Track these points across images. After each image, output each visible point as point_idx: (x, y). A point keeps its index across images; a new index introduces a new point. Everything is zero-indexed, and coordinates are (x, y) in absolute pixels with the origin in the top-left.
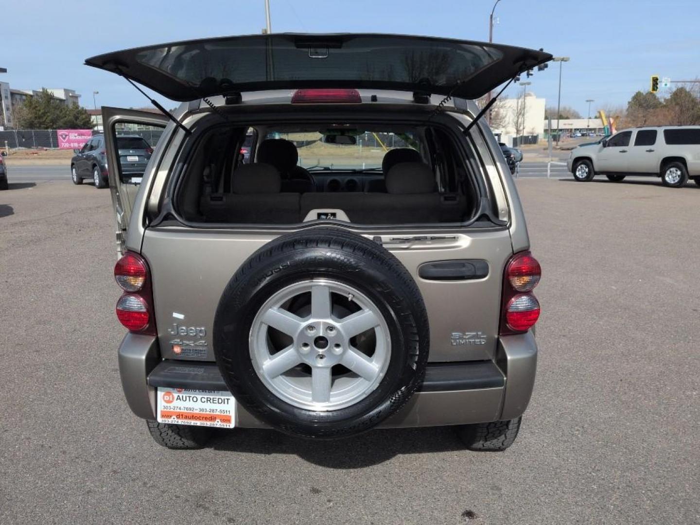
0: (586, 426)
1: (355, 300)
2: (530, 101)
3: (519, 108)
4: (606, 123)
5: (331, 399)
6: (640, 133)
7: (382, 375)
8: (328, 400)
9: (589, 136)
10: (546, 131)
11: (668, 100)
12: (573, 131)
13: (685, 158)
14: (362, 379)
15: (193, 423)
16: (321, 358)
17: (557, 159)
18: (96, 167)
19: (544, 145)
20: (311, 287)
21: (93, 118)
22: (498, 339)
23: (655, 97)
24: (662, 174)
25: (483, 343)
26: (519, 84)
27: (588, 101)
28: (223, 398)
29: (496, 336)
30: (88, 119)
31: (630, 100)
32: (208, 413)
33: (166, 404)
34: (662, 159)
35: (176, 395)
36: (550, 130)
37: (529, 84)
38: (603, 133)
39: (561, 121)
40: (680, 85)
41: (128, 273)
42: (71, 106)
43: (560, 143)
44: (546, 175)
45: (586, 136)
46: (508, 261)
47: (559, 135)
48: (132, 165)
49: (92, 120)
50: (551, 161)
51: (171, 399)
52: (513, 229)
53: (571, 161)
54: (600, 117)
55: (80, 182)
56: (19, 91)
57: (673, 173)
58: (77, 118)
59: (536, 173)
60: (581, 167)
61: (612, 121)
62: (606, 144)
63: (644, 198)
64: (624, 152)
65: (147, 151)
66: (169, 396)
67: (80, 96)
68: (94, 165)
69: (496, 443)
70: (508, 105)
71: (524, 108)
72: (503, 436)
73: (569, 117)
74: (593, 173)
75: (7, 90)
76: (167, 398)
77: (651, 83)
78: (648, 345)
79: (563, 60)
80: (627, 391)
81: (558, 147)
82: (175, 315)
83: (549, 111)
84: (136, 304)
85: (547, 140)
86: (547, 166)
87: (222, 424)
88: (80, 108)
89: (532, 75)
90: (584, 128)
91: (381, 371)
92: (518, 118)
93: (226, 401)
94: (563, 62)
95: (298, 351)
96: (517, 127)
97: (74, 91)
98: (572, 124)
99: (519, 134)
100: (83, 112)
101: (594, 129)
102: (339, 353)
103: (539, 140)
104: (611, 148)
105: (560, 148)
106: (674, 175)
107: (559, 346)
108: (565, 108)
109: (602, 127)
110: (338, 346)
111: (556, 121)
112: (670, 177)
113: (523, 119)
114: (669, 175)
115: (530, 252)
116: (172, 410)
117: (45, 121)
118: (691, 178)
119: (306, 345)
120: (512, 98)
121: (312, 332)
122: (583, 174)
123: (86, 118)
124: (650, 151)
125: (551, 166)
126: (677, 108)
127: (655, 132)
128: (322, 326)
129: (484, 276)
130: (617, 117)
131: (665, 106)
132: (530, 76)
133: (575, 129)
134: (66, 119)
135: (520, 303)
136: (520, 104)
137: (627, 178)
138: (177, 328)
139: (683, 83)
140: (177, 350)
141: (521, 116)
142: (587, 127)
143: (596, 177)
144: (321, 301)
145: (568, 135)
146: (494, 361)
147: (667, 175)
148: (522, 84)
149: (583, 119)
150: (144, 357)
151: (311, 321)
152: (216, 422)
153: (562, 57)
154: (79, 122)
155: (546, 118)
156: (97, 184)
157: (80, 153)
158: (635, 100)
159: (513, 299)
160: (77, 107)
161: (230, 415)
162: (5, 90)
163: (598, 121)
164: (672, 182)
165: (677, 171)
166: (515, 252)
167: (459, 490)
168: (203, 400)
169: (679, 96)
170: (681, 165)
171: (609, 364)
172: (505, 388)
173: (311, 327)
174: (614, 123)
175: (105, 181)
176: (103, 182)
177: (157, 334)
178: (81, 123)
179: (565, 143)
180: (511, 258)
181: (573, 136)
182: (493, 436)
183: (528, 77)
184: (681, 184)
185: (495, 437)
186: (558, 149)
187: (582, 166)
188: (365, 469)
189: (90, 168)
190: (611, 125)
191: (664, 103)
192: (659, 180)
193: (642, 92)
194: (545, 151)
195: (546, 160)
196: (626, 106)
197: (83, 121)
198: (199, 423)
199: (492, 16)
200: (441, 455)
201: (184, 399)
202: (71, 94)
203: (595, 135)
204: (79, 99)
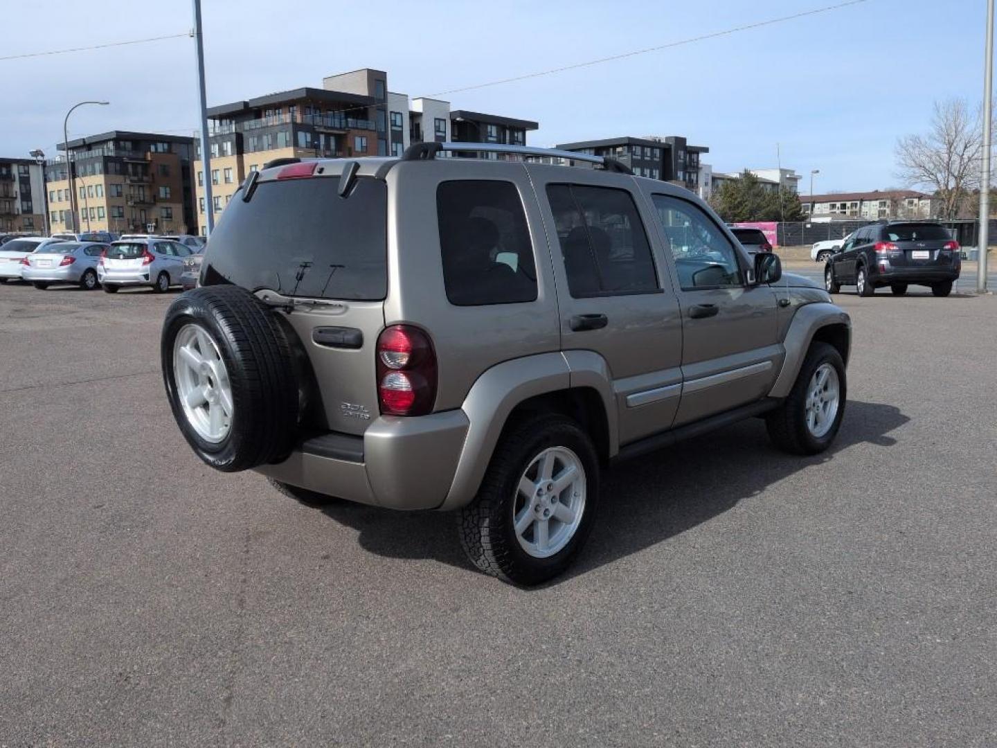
29: (379, 413)
46: (380, 334)
56: (723, 174)
67: (800, 177)
75: (708, 174)
97: (793, 171)
117: (741, 212)
162: (706, 174)
166: (387, 325)
172: (366, 466)
180: (383, 331)
202: (788, 176)
204: (799, 182)
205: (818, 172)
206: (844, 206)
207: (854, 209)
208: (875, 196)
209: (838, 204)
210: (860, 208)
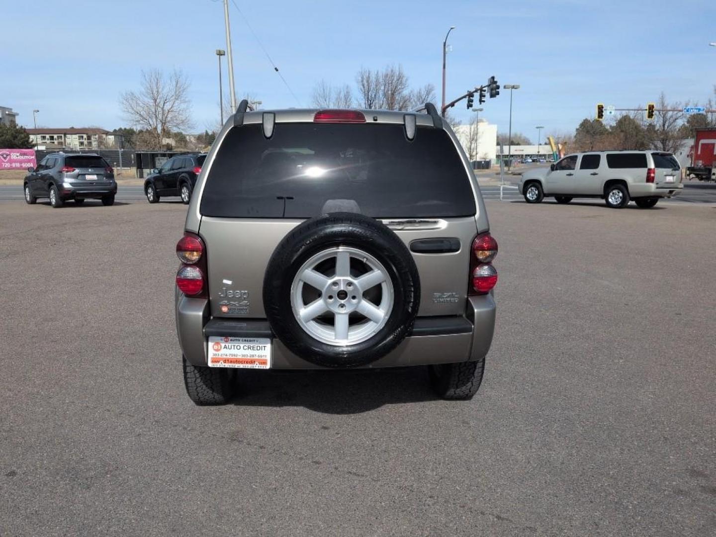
0: (534, 383)
1: (368, 263)
2: (482, 127)
3: (472, 134)
4: (555, 149)
5: (349, 338)
6: (584, 158)
7: (387, 318)
8: (347, 338)
9: (540, 161)
10: (498, 156)
11: (614, 127)
12: (524, 157)
13: (626, 180)
14: (372, 322)
15: (237, 366)
16: (342, 307)
17: (509, 183)
18: (53, 186)
19: (497, 170)
20: (336, 253)
21: (32, 137)
22: (467, 298)
23: (602, 124)
24: (605, 196)
25: (457, 301)
26: (471, 110)
27: (537, 128)
28: (261, 346)
29: (466, 297)
30: (27, 139)
31: (578, 127)
32: (249, 357)
33: (215, 352)
34: (605, 182)
35: (223, 345)
36: (502, 156)
37: (481, 110)
38: (552, 159)
39: (512, 147)
40: (624, 113)
41: (186, 250)
42: (8, 124)
43: (511, 168)
44: (499, 198)
45: (537, 162)
46: (474, 240)
47: (511, 161)
48: (91, 183)
49: (31, 140)
50: (503, 185)
51: (219, 348)
52: (477, 216)
53: (522, 184)
54: (550, 144)
55: (33, 201)
57: (616, 195)
58: (15, 137)
59: (489, 196)
60: (531, 190)
61: (560, 147)
62: (553, 168)
63: (589, 217)
64: (570, 175)
65: (106, 170)
66: (217, 345)
67: (18, 114)
68: (51, 184)
69: (464, 389)
70: (461, 130)
71: (477, 134)
72: (470, 383)
73: (520, 142)
74: (542, 195)
76: (216, 347)
77: (597, 111)
78: (586, 329)
79: (513, 87)
80: (567, 360)
81: (510, 172)
82: (225, 281)
83: (500, 137)
84: (193, 273)
85: (499, 165)
86: (500, 190)
87: (260, 366)
88: (17, 127)
89: (484, 101)
90: (534, 154)
91: (386, 315)
92: (471, 143)
93: (263, 348)
94: (513, 90)
95: (325, 302)
96: (470, 152)
97: (11, 109)
98: (523, 150)
99: (472, 159)
100: (23, 131)
101: (544, 155)
102: (356, 302)
103: (492, 166)
104: (558, 171)
105: (512, 173)
106: (617, 197)
107: (513, 331)
108: (516, 135)
109: (552, 153)
110: (354, 297)
111: (507, 147)
112: (613, 198)
113: (475, 145)
114: (611, 196)
115: (489, 233)
116: (220, 357)
118: (632, 199)
119: (331, 297)
120: (465, 124)
121: (335, 287)
122: (533, 196)
123: (25, 137)
124: (595, 174)
125: (503, 190)
126: (622, 134)
127: (599, 156)
128: (342, 283)
129: (457, 250)
130: (566, 143)
131: (611, 133)
132: (482, 103)
133: (526, 155)
134: (3, 138)
135: (483, 271)
136: (472, 130)
137: (574, 200)
138: (226, 292)
139: (627, 111)
140: (225, 309)
141: (473, 142)
142: (537, 153)
143: (545, 200)
144: (343, 263)
145: (519, 160)
146: (464, 316)
147: (610, 197)
148: (474, 110)
149: (534, 145)
150: (201, 314)
151: (336, 278)
152: (255, 365)
153: (513, 85)
154: (16, 141)
155: (498, 144)
156: (53, 203)
157: (34, 172)
158: (583, 127)
159: (477, 268)
160: (15, 126)
161: (267, 358)
163: (548, 147)
164: (615, 203)
165: (619, 192)
166: (479, 232)
167: (437, 425)
168: (245, 348)
169: (625, 123)
170: (622, 187)
171: (554, 342)
172: (473, 334)
173: (335, 284)
174: (562, 149)
175: (61, 200)
176: (59, 200)
177: (209, 296)
178: (20, 143)
179: (517, 168)
180: (476, 237)
181: (525, 162)
182: (463, 384)
183: (481, 104)
184: (622, 205)
185: (464, 384)
186: (510, 174)
187: (533, 188)
188: (362, 414)
189: (46, 186)
190: (559, 152)
191: (610, 130)
192: (603, 201)
193: (589, 119)
194: (498, 176)
195: (499, 184)
196: (574, 133)
197: (22, 141)
198: (241, 366)
199: (445, 44)
200: (422, 404)
201: (230, 347)
202: (7, 113)
203: (545, 161)
204: (17, 117)
205: (38, 111)
206: (52, 138)
207: (60, 140)
208: (73, 131)
209: (48, 136)
210: (65, 139)
